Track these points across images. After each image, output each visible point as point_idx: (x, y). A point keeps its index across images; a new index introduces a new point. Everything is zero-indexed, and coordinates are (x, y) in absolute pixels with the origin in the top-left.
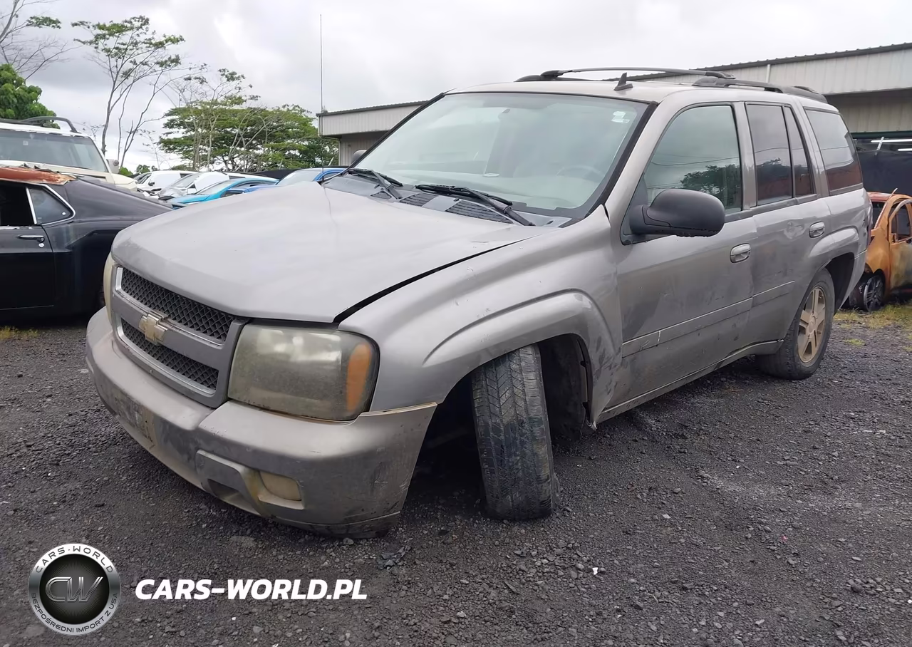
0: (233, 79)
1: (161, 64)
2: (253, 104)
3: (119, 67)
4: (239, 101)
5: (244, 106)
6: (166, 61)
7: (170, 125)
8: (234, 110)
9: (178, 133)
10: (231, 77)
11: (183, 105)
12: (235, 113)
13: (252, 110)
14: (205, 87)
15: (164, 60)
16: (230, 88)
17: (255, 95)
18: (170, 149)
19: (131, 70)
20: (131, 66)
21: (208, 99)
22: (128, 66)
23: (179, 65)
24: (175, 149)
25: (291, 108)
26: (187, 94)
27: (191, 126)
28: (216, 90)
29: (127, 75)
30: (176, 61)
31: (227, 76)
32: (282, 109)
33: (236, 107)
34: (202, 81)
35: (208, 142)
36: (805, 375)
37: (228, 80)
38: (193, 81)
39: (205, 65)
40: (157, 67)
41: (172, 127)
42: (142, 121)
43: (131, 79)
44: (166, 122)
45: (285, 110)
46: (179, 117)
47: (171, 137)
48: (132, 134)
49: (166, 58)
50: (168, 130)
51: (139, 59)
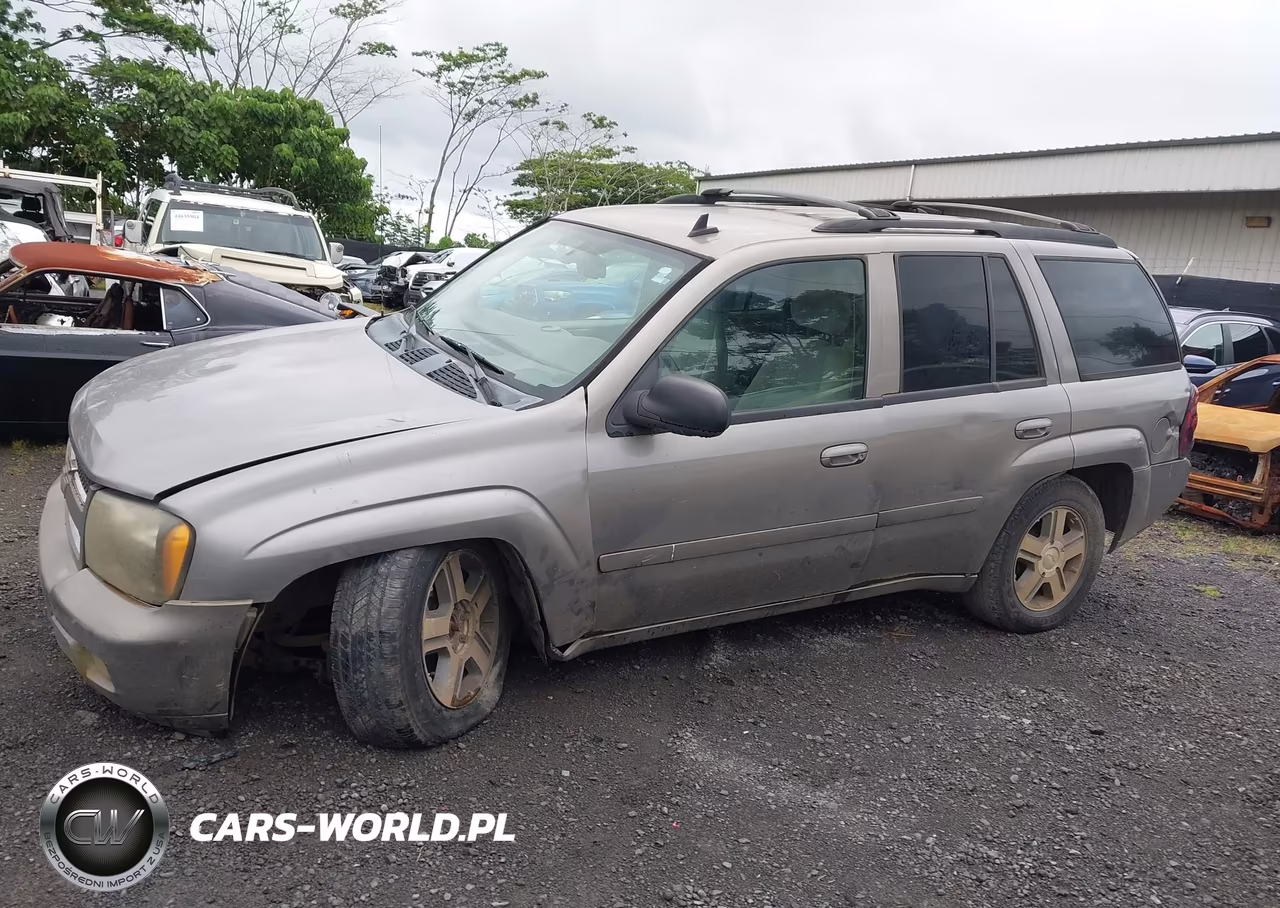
0: (603, 126)
1: (513, 103)
2: (626, 158)
3: (463, 107)
4: (610, 153)
5: (615, 160)
6: (521, 100)
7: (520, 181)
8: (601, 165)
9: (530, 193)
10: (600, 123)
11: (537, 156)
12: (602, 168)
13: (627, 167)
14: (565, 135)
15: (517, 99)
16: (598, 137)
17: (630, 146)
18: (516, 213)
19: (475, 111)
20: (477, 105)
21: (569, 150)
22: (475, 105)
23: (537, 105)
24: (522, 213)
25: (675, 166)
26: (542, 142)
27: (541, 183)
28: (579, 140)
29: (470, 117)
30: (534, 100)
31: (594, 122)
32: (663, 166)
33: (605, 161)
34: (562, 126)
35: (563, 205)
37: (596, 127)
38: (550, 126)
39: (566, 105)
40: (509, 107)
41: (522, 185)
42: (481, 176)
43: (474, 121)
44: (516, 177)
45: (668, 167)
46: (532, 173)
47: (519, 198)
48: (466, 194)
49: (522, 96)
50: (518, 188)
51: (487, 97)
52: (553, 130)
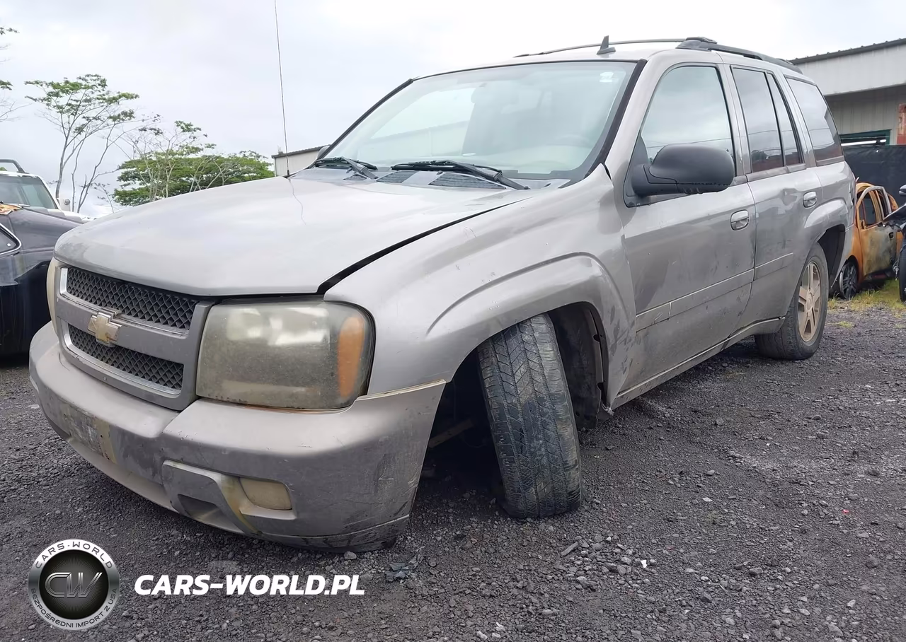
0: (189, 130)
1: (114, 119)
2: (208, 152)
3: (71, 123)
4: (197, 150)
5: (200, 155)
6: (119, 115)
7: (124, 178)
8: (189, 159)
9: (136, 185)
10: (187, 128)
11: (138, 157)
12: (190, 162)
13: (207, 158)
14: (160, 138)
15: (116, 114)
16: (185, 138)
17: (211, 143)
18: (125, 201)
19: (84, 125)
20: (85, 121)
21: (164, 149)
22: (80, 121)
23: (133, 119)
24: (131, 201)
25: (247, 154)
26: (141, 145)
27: (147, 178)
28: (170, 141)
29: (80, 130)
30: (129, 115)
31: (182, 128)
32: (238, 155)
33: (192, 156)
34: (158, 132)
35: (165, 191)
36: (807, 355)
37: (184, 131)
38: (148, 131)
39: (158, 116)
40: (110, 121)
41: (127, 180)
42: (96, 175)
43: (83, 134)
44: (120, 175)
45: (241, 156)
46: (133, 169)
47: (128, 189)
48: (86, 189)
49: (120, 112)
50: (123, 183)
51: (92, 114)
52: (150, 135)
